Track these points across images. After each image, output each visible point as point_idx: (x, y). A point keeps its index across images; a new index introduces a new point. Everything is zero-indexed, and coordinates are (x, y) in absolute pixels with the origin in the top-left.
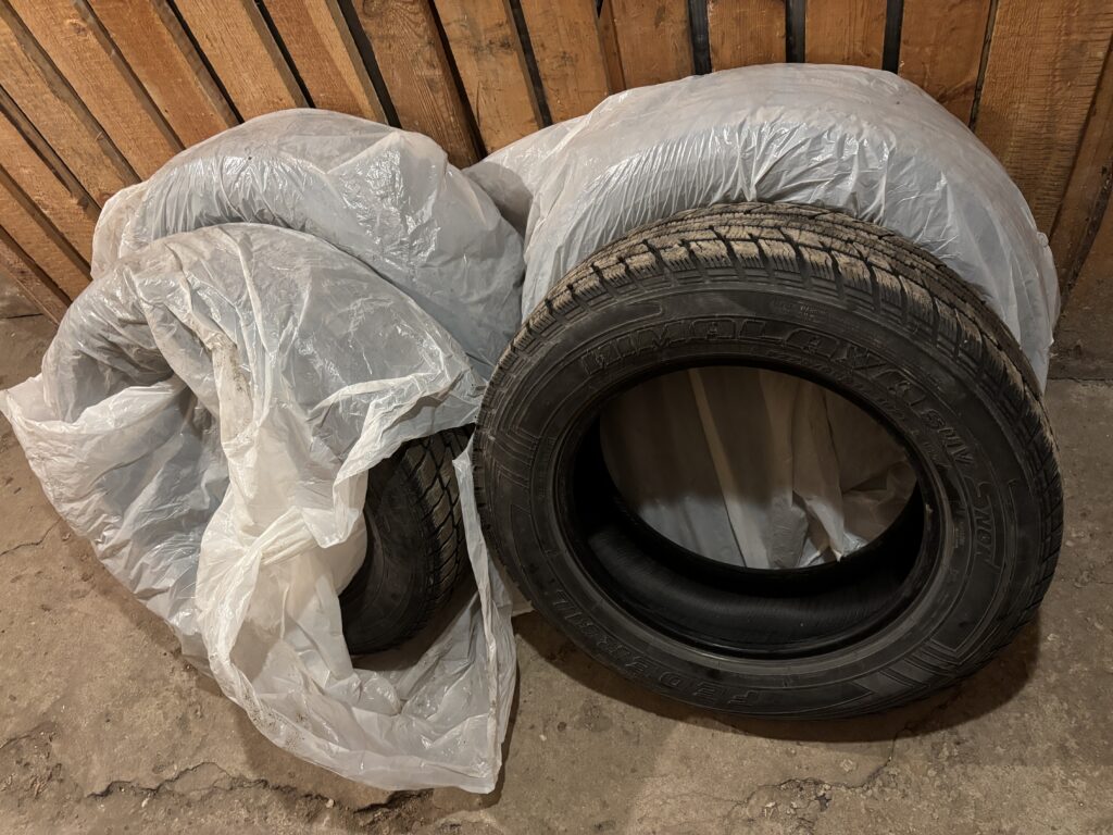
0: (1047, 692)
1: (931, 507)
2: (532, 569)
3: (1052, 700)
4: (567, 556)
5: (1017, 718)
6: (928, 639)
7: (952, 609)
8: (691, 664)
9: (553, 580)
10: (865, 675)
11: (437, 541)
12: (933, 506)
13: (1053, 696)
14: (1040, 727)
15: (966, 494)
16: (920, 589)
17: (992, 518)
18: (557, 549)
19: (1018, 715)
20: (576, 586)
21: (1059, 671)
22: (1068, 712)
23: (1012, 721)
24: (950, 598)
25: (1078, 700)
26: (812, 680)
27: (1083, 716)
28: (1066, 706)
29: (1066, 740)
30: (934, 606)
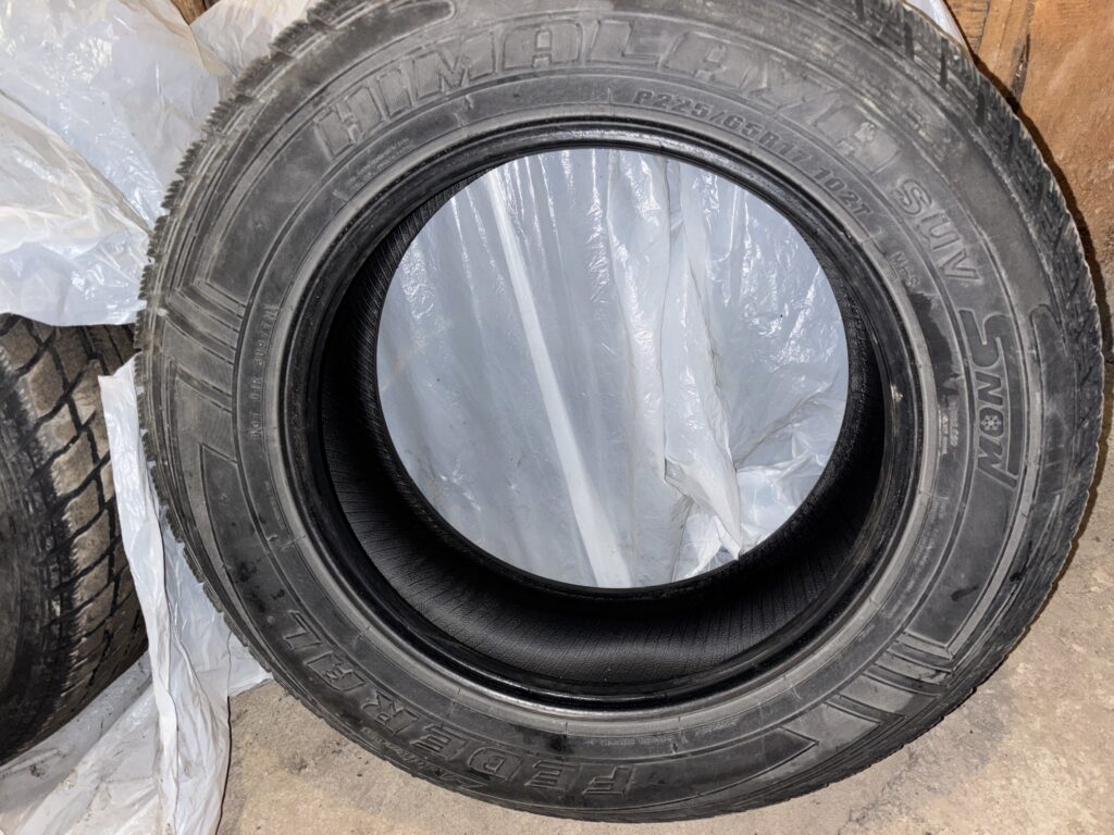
0: (1035, 744)
1: (899, 391)
2: (243, 573)
3: (1044, 755)
4: (306, 543)
5: (1002, 787)
6: (901, 631)
7: (940, 568)
8: (521, 728)
9: (282, 593)
10: (801, 714)
11: (64, 525)
12: (904, 389)
13: (1045, 750)
14: (1036, 797)
15: (961, 343)
16: (883, 547)
17: (1005, 383)
18: (288, 532)
19: (1004, 782)
20: (323, 602)
21: (1043, 714)
22: (1070, 771)
23: (997, 792)
24: (935, 552)
25: (1077, 751)
26: (718, 735)
27: (1091, 773)
28: (1063, 761)
29: (1077, 812)
30: (909, 569)
